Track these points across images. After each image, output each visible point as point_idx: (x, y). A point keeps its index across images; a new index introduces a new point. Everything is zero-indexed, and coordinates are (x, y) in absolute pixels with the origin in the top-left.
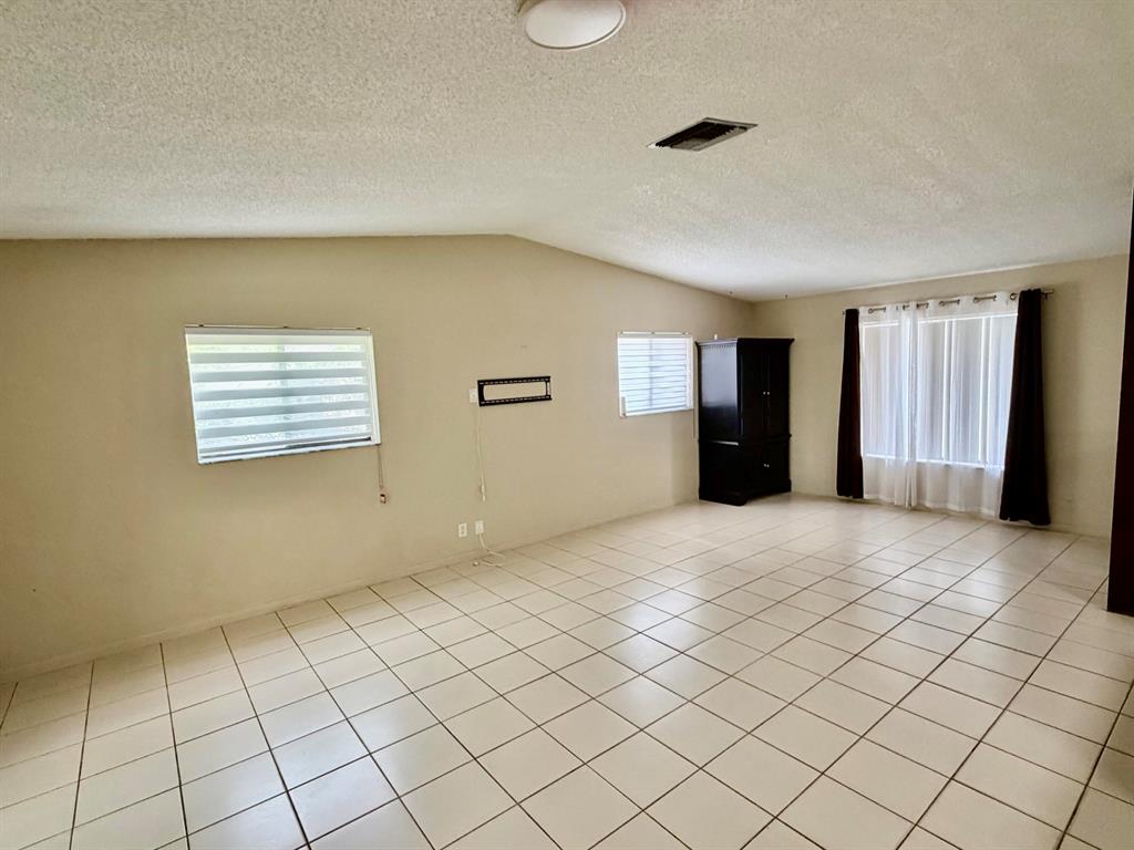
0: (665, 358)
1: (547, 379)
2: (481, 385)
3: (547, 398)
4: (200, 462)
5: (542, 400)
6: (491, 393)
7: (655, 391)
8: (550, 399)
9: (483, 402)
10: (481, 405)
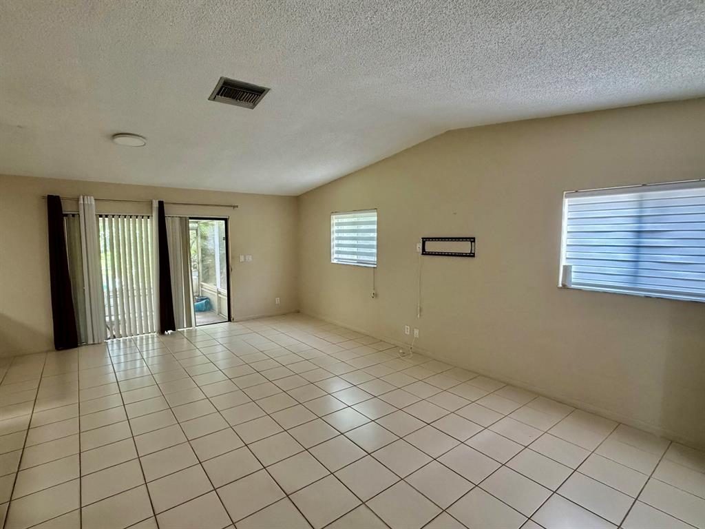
0: (673, 219)
1: (472, 240)
2: (424, 240)
3: (472, 255)
4: (332, 262)
5: (466, 256)
6: (430, 246)
7: (642, 265)
8: (474, 256)
9: (424, 253)
10: (423, 254)
